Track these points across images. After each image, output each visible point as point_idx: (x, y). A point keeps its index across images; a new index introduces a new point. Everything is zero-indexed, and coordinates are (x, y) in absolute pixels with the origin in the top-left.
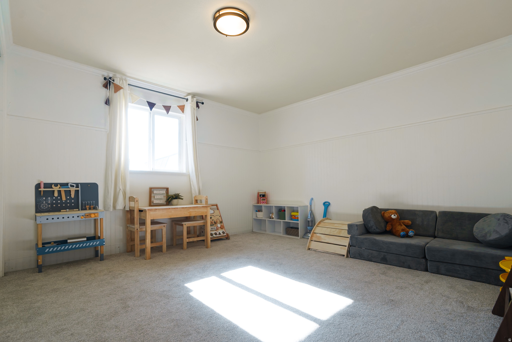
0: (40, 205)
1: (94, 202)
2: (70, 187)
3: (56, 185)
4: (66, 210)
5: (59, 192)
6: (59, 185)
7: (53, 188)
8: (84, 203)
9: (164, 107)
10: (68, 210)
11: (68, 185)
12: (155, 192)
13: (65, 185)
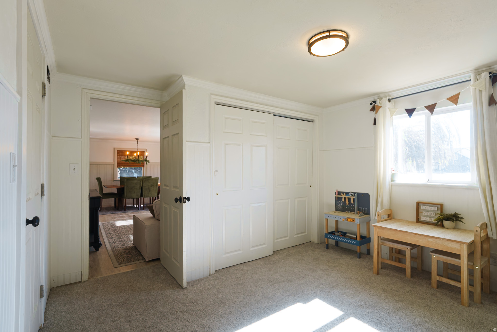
0: (337, 206)
1: (367, 209)
2: (350, 195)
3: (343, 193)
4: (348, 211)
5: (345, 198)
6: (345, 193)
7: (341, 195)
8: (360, 208)
9: (425, 108)
10: (349, 212)
11: (349, 194)
12: (422, 207)
13: (347, 193)
